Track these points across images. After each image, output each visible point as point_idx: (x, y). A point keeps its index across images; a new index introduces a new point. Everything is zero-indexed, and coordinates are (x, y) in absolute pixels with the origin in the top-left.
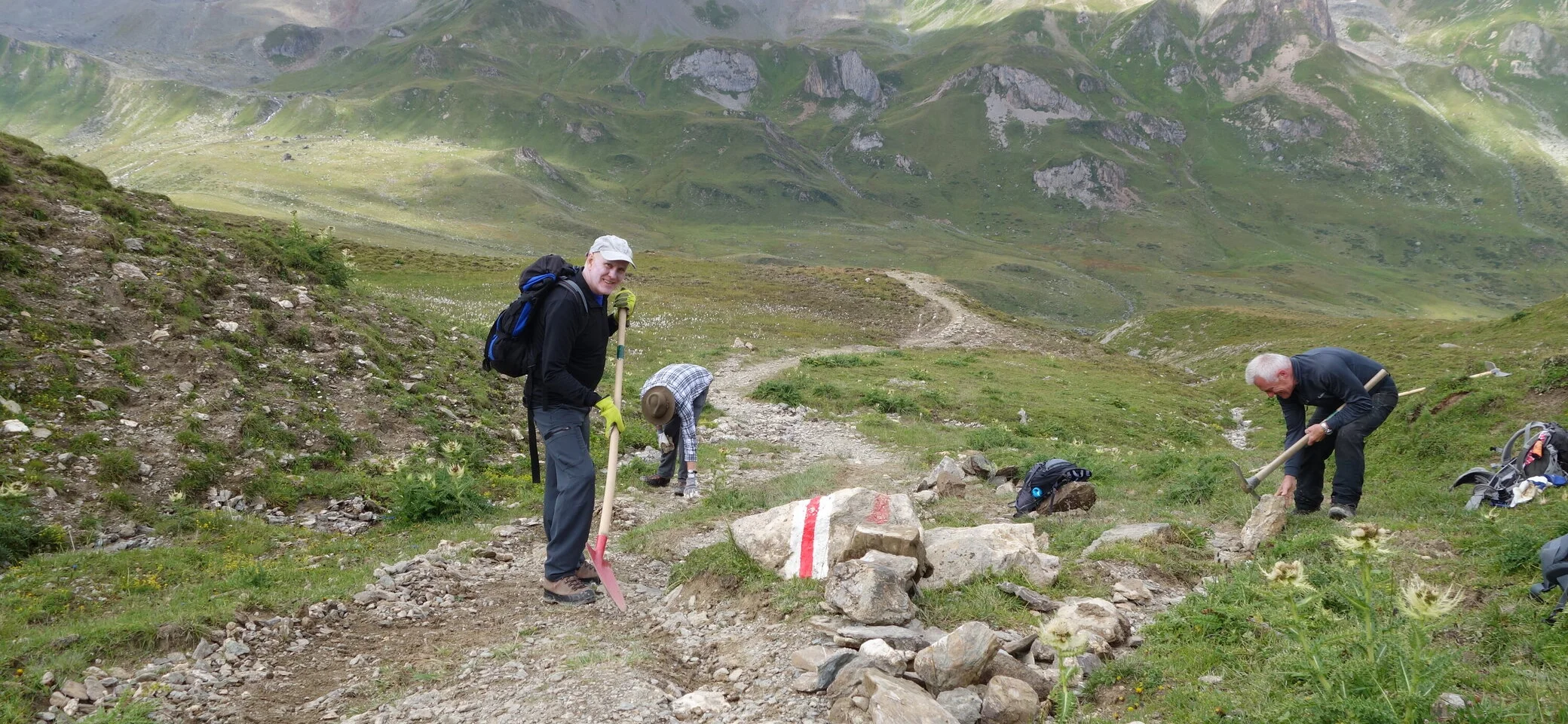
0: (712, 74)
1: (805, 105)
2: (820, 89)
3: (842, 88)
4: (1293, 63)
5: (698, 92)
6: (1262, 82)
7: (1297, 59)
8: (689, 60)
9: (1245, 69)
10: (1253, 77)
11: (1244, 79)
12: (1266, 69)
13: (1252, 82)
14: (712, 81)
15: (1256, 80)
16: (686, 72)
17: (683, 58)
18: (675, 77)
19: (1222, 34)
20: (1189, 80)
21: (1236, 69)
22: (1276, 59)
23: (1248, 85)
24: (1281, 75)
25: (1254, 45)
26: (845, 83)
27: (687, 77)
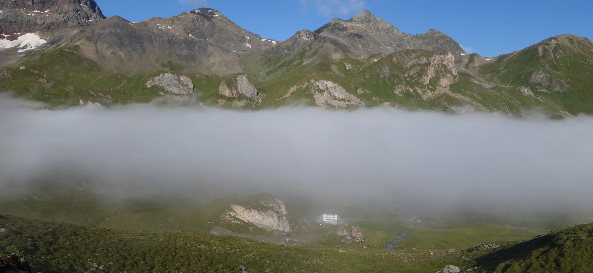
0: (169, 85)
1: (219, 100)
2: (227, 93)
3: (238, 92)
4: (448, 85)
5: (161, 93)
6: (437, 93)
7: (450, 83)
8: (157, 78)
9: (428, 87)
10: (432, 90)
11: (429, 91)
12: (437, 87)
13: (433, 92)
14: (169, 89)
15: (434, 92)
16: (155, 84)
17: (154, 77)
18: (149, 86)
19: (415, 72)
20: (405, 91)
21: (424, 86)
22: (440, 83)
23: (431, 94)
24: (445, 89)
25: (430, 77)
26: (239, 90)
27: (155, 87)
